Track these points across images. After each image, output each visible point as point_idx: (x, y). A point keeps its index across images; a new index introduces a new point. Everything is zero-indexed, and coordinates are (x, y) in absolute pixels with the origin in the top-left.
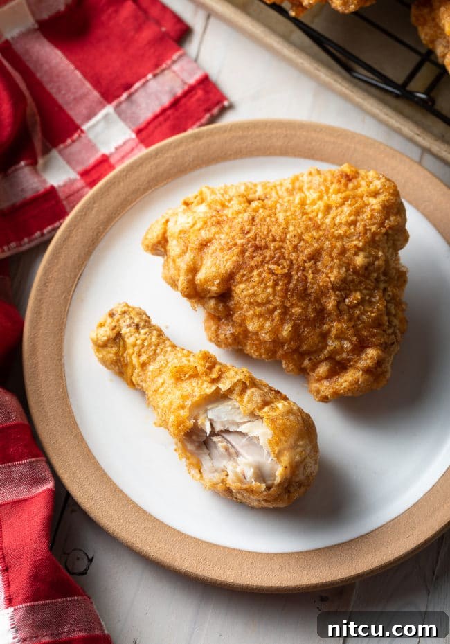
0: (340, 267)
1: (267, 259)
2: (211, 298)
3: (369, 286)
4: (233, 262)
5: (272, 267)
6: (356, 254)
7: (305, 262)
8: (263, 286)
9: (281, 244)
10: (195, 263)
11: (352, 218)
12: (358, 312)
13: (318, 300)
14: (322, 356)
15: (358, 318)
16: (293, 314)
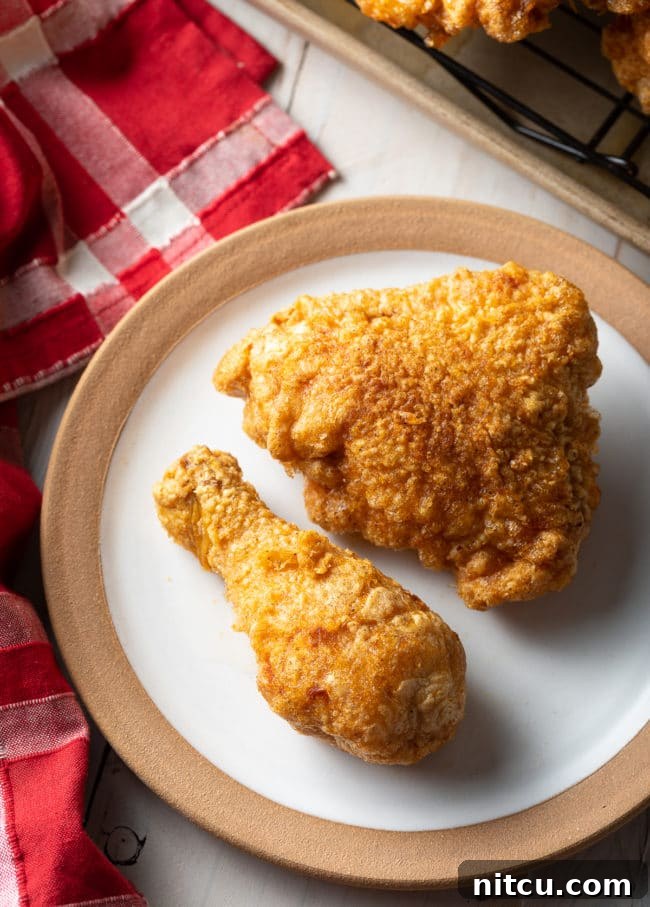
0: (502, 414)
1: (396, 403)
2: (315, 459)
3: (544, 442)
4: (348, 408)
5: (403, 414)
6: (526, 395)
7: (451, 406)
8: (390, 441)
9: (416, 380)
10: (291, 410)
11: (520, 342)
12: (529, 479)
13: (470, 462)
14: (477, 544)
15: (530, 488)
16: (433, 484)
